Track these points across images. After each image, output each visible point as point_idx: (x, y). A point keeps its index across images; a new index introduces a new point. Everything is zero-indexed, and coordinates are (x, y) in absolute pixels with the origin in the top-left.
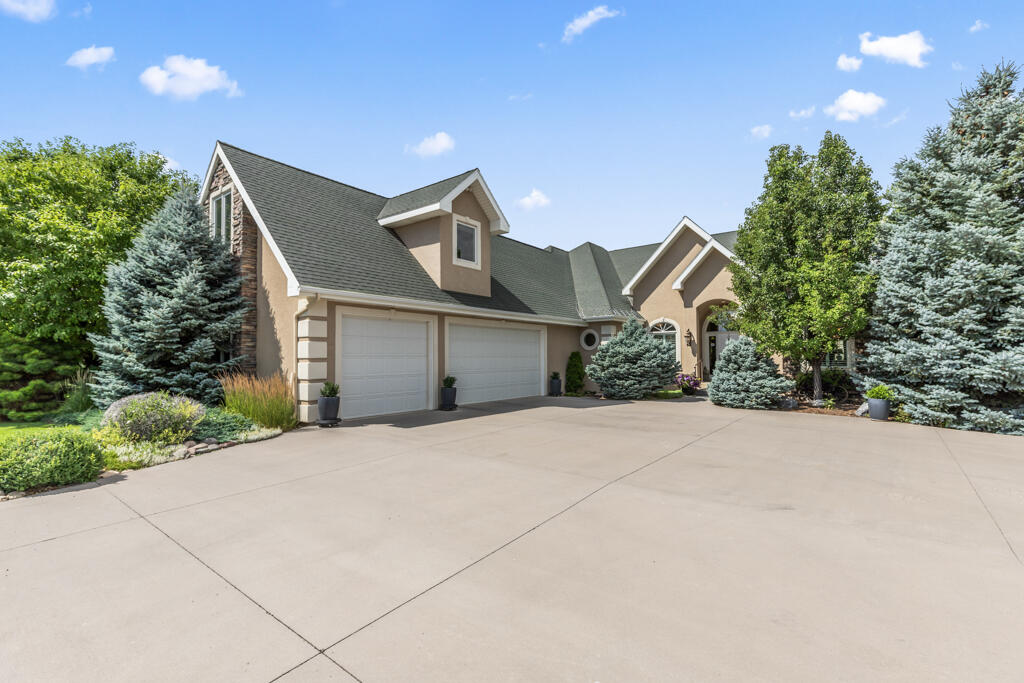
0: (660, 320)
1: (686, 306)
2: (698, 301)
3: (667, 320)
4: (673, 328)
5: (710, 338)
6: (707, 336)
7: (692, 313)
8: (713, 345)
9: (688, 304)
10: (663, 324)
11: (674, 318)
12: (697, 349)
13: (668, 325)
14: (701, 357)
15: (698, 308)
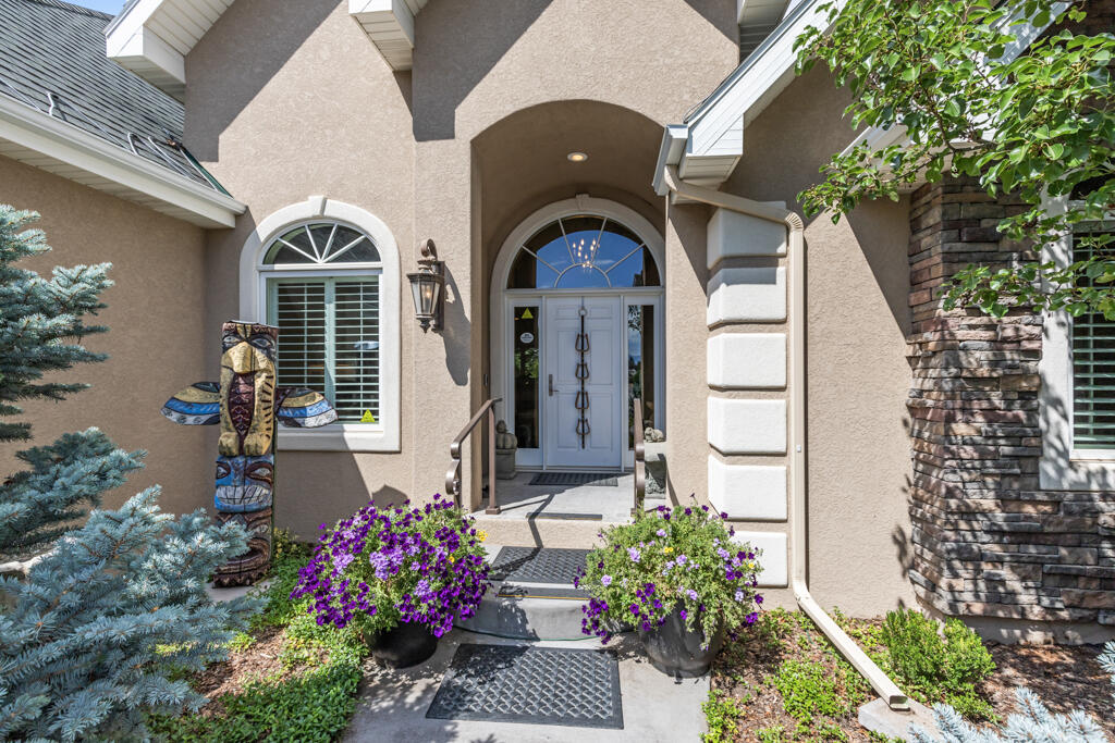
0: (305, 209)
1: (423, 133)
2: (479, 110)
3: (342, 210)
4: (367, 251)
5: (519, 311)
6: (508, 302)
7: (452, 161)
8: (527, 338)
9: (432, 124)
10: (322, 231)
11: (373, 203)
12: (470, 344)
13: (346, 232)
14: (485, 388)
15: (478, 145)
